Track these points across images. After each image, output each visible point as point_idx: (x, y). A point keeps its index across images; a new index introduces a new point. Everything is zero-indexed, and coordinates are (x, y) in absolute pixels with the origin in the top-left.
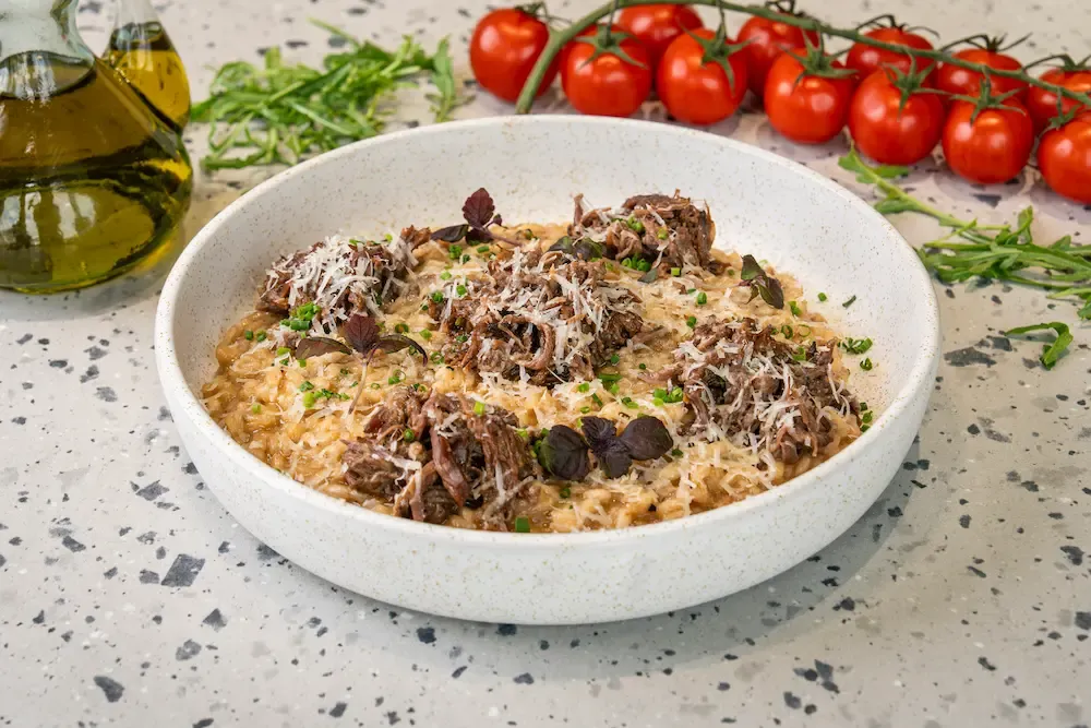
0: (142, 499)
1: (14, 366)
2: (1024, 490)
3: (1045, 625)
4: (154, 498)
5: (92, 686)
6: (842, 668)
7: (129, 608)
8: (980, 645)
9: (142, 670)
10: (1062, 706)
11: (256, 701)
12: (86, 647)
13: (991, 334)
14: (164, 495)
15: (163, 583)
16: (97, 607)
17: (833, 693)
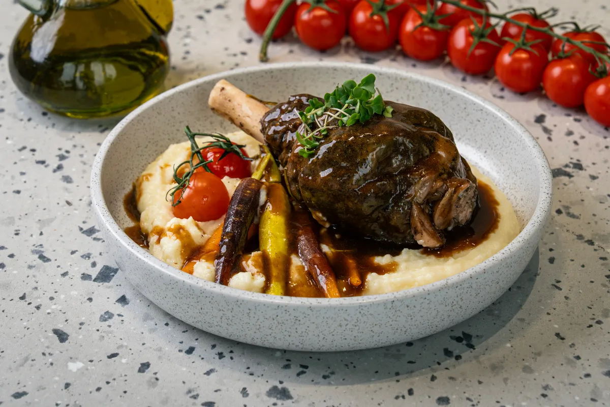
0: (84, 236)
1: (15, 163)
2: (586, 244)
3: (593, 317)
4: (91, 235)
5: (51, 334)
6: (477, 336)
7: (74, 293)
8: (556, 326)
9: (80, 326)
10: (601, 359)
11: (143, 344)
12: (49, 313)
13: (572, 161)
14: (97, 234)
15: (95, 280)
16: (56, 292)
17: (472, 350)
